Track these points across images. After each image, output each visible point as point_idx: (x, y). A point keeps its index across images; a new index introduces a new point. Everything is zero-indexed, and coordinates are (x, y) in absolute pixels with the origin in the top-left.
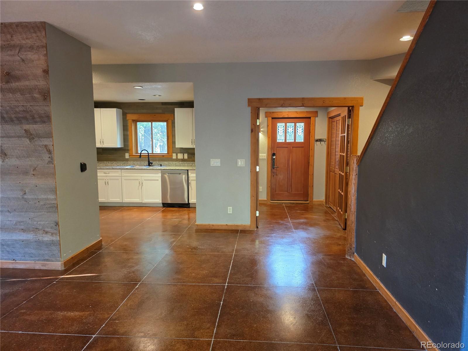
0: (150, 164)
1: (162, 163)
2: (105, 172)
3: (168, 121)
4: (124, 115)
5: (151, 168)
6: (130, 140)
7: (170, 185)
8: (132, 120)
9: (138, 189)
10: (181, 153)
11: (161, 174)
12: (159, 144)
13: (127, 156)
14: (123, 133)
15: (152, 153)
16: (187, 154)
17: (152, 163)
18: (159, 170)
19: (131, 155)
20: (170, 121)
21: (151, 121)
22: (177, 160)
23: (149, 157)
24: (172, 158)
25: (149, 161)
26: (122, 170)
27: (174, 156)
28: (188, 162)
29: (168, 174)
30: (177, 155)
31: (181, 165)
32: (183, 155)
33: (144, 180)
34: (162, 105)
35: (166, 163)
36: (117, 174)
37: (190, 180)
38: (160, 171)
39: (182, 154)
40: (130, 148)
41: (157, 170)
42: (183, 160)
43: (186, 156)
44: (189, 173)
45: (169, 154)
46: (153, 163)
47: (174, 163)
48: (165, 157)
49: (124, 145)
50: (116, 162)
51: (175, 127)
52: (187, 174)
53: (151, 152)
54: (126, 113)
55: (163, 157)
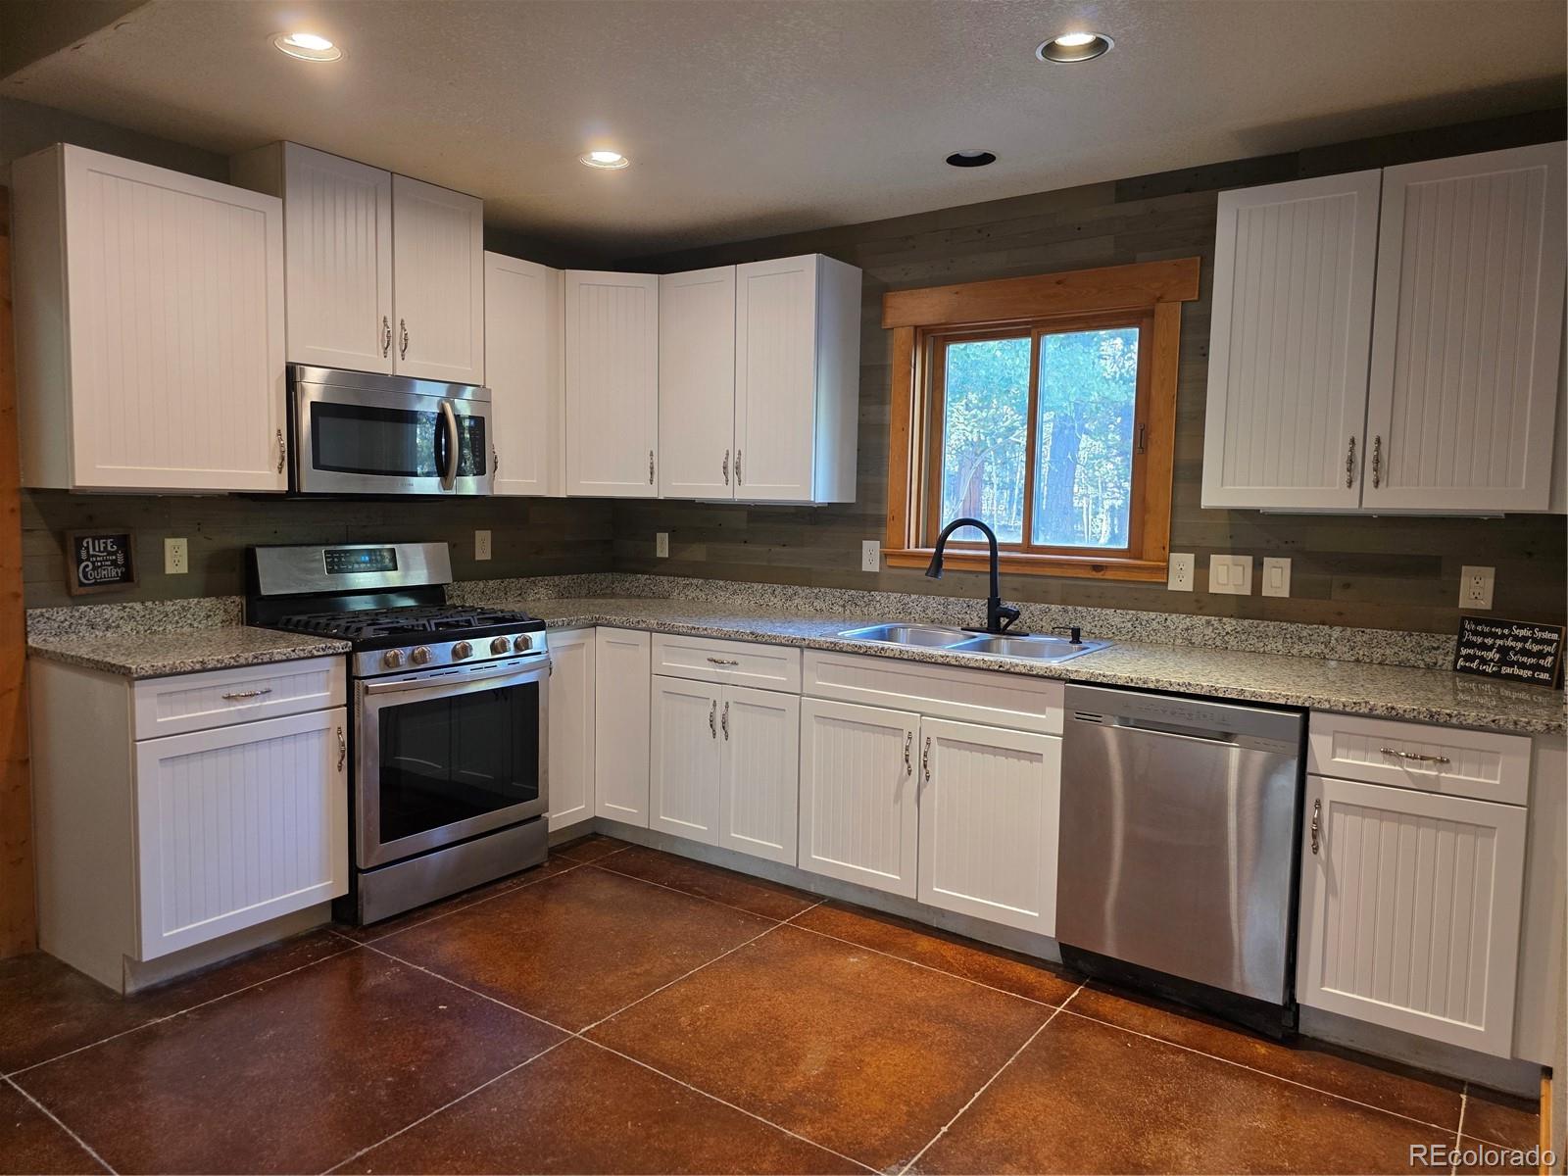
0: (999, 622)
1: (1087, 618)
2: (717, 657)
3: (1151, 314)
4: (874, 298)
5: (1004, 654)
6: (893, 455)
7: (1131, 815)
8: (916, 327)
9: (898, 797)
10: (1234, 552)
11: (1061, 712)
12: (1107, 504)
13: (871, 556)
14: (861, 414)
15: (1027, 546)
16: (1286, 562)
17: (1014, 616)
18: (1059, 679)
19: (892, 555)
20: (1170, 317)
21: (1034, 327)
22: (1201, 601)
23: (1000, 569)
24: (1166, 584)
25: (994, 603)
26: (806, 653)
27: (1181, 574)
28: (1293, 628)
29: (1124, 721)
30: (1202, 566)
31: (1233, 642)
32: (1258, 566)
33: (945, 742)
34: (1120, 199)
35: (1115, 617)
36: (776, 678)
37: (1318, 804)
38: (1060, 687)
39: (1247, 560)
40: (888, 509)
41: (1037, 676)
42: (1252, 607)
43: (1278, 578)
44: (1313, 738)
45: (1140, 558)
46: (1024, 615)
47: (1179, 621)
48: (1109, 575)
49: (862, 488)
50: (808, 591)
51: (1206, 355)
52: (1296, 747)
53: (1018, 539)
54: (887, 288)
55: (1099, 575)
